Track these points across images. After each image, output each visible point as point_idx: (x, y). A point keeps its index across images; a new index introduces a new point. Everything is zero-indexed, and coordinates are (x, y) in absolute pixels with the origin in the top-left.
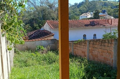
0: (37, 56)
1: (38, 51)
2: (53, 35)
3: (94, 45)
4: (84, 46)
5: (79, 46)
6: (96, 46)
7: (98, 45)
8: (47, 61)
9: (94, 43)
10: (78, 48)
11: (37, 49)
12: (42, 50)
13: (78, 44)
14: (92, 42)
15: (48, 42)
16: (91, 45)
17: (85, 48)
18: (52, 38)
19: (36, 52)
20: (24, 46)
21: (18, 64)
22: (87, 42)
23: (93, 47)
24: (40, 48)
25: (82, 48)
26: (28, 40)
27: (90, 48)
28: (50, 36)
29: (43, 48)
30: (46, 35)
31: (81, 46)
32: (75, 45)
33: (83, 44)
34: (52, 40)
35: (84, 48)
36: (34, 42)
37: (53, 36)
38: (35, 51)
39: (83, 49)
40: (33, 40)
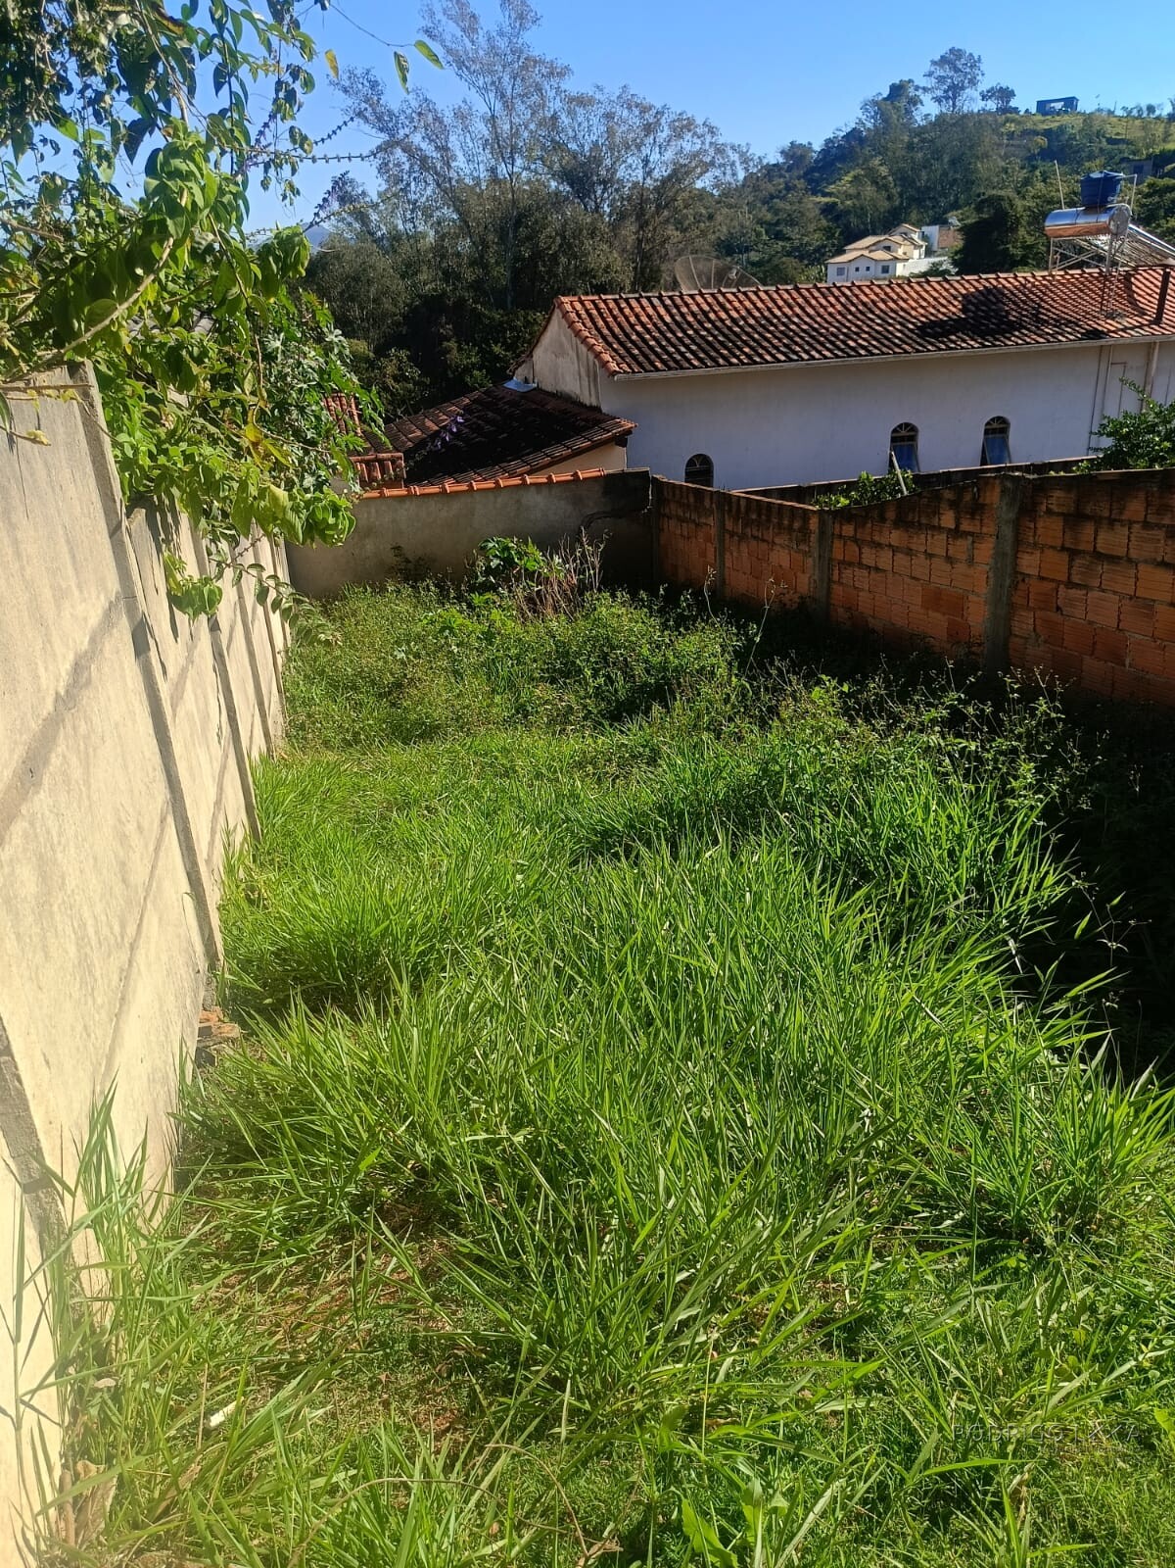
0: (489, 637)
1: (494, 588)
2: (621, 440)
3: (1089, 529)
4: (956, 533)
5: (895, 537)
6: (1111, 540)
7: (1146, 525)
8: (585, 683)
9: (1088, 510)
10: (885, 559)
11: (488, 571)
12: (530, 575)
13: (891, 515)
14: (1057, 499)
15: (577, 502)
16: (1049, 529)
17: (971, 561)
18: (616, 462)
19: (477, 599)
20: (370, 546)
21: (327, 716)
22: (993, 497)
23: (1073, 553)
24: (509, 562)
25: (930, 556)
26: (403, 492)
27: (1029, 563)
28: (596, 446)
29: (534, 558)
30: (559, 439)
31: (919, 542)
32: (848, 530)
33: (948, 519)
34: (613, 484)
35: (949, 559)
36: (456, 506)
37: (620, 451)
38: (472, 589)
39: (939, 564)
40: (449, 486)
